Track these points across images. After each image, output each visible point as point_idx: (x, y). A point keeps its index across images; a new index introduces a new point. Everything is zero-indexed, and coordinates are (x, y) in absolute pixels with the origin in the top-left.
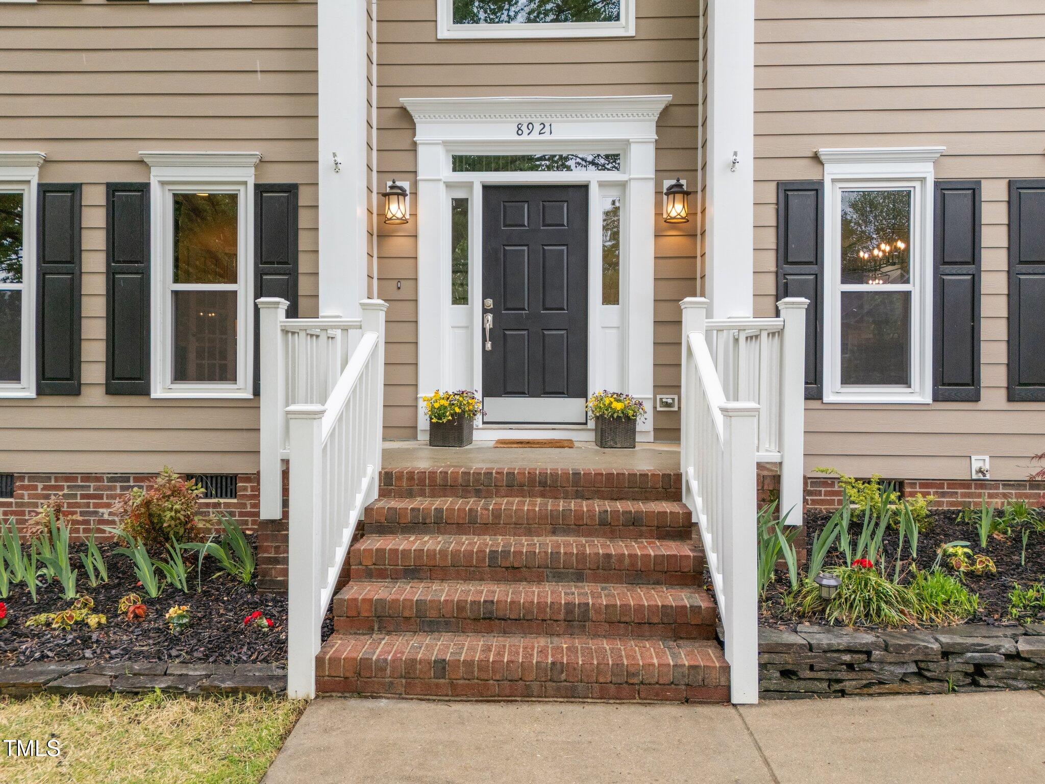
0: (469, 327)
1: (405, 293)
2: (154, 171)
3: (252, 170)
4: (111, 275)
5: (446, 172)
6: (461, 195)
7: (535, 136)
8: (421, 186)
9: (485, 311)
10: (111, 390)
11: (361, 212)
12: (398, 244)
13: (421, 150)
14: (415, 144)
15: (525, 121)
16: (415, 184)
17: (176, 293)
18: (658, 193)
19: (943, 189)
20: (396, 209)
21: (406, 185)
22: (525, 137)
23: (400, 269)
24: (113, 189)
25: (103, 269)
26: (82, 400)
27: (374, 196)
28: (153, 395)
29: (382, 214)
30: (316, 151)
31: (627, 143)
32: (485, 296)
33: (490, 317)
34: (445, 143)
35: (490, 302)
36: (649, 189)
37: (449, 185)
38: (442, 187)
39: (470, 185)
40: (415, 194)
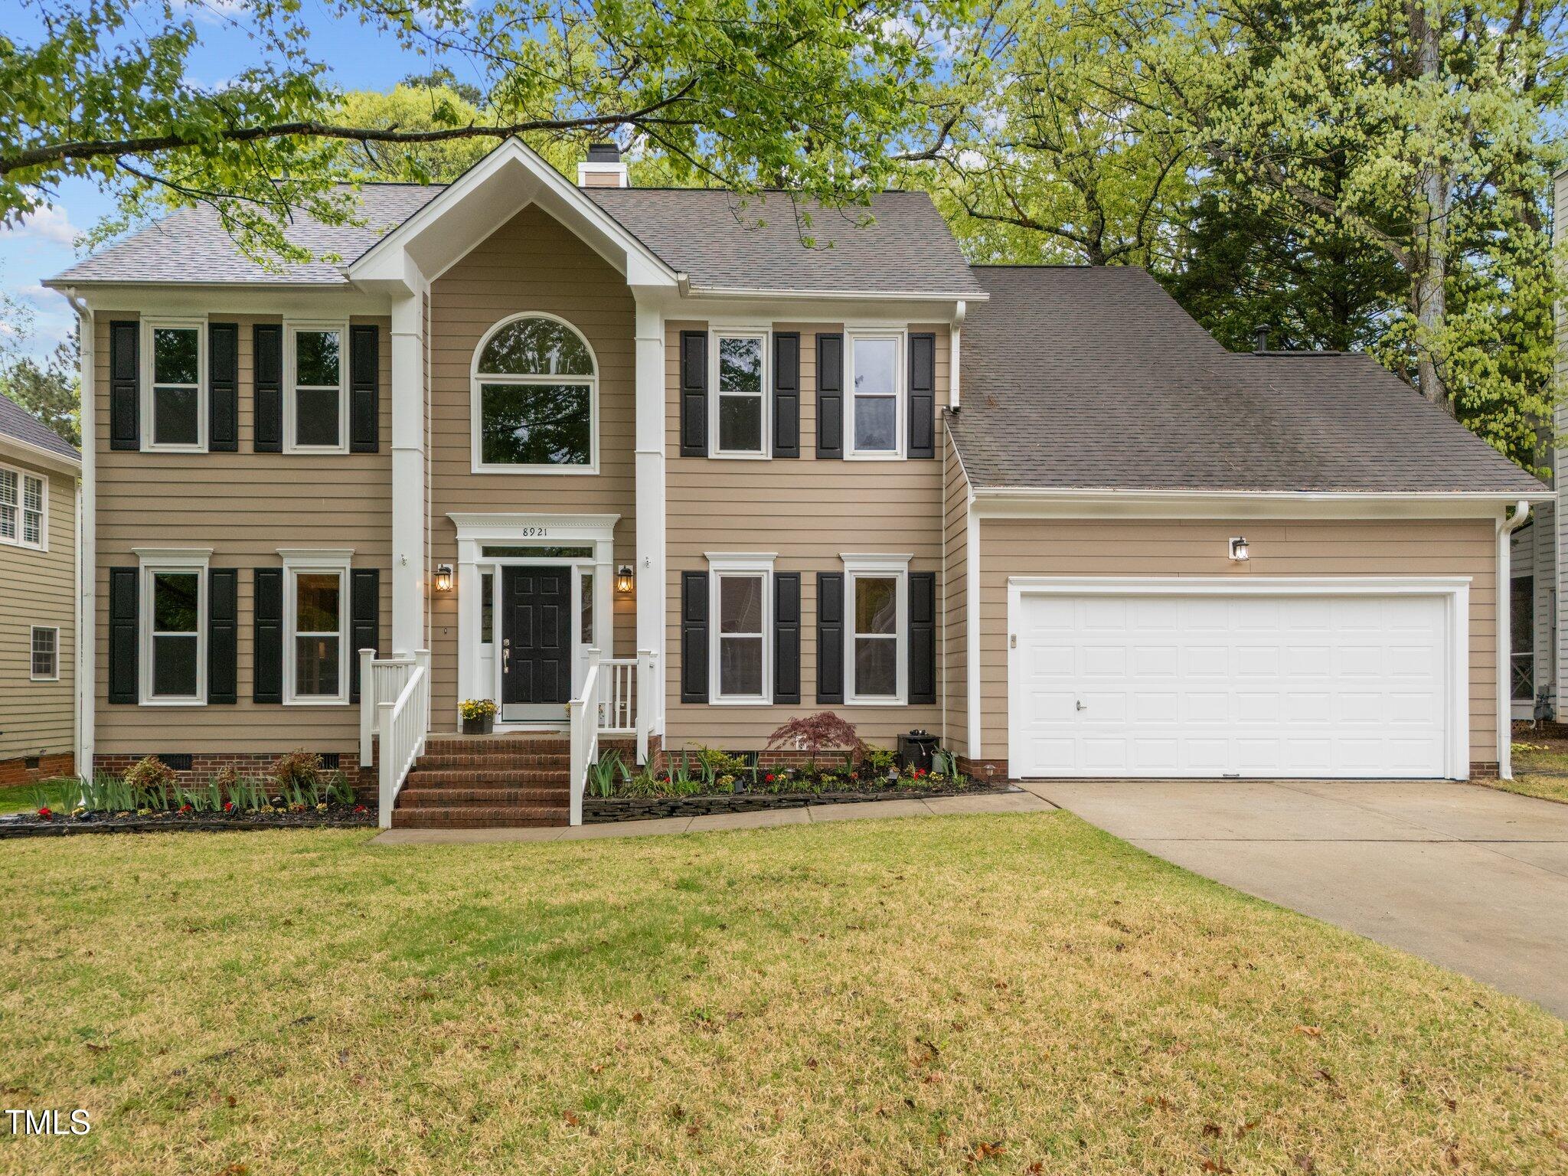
0: (492, 658)
1: (449, 637)
2: (285, 561)
3: (349, 560)
4: (257, 626)
5: (478, 558)
6: (488, 572)
7: (535, 537)
8: (461, 568)
9: (504, 647)
10: (257, 700)
11: (420, 584)
12: (446, 604)
13: (461, 544)
14: (456, 541)
15: (529, 527)
16: (456, 566)
17: (298, 638)
18: (615, 573)
19: (778, 577)
20: (443, 584)
21: (451, 566)
22: (529, 537)
23: (446, 621)
24: (258, 572)
25: (251, 622)
26: (237, 707)
27: (430, 574)
28: (284, 703)
29: (434, 585)
30: (391, 548)
31: (595, 542)
32: (504, 637)
33: (507, 651)
34: (477, 540)
35: (507, 641)
36: (610, 571)
37: (479, 566)
38: (475, 568)
39: (493, 567)
40: (456, 572)
